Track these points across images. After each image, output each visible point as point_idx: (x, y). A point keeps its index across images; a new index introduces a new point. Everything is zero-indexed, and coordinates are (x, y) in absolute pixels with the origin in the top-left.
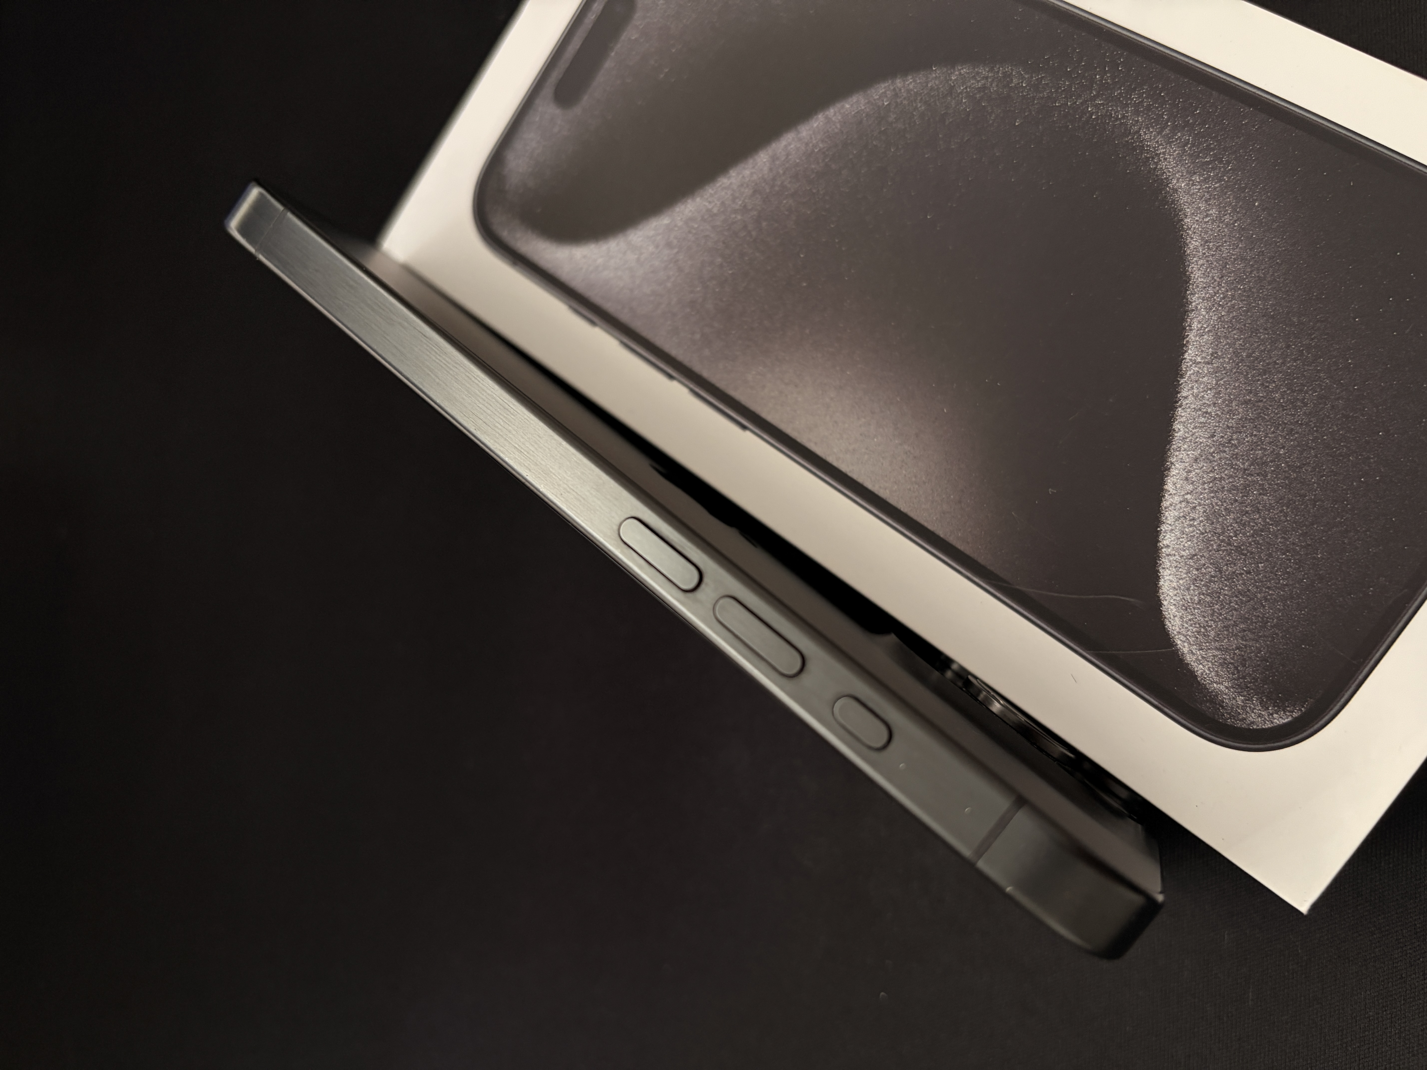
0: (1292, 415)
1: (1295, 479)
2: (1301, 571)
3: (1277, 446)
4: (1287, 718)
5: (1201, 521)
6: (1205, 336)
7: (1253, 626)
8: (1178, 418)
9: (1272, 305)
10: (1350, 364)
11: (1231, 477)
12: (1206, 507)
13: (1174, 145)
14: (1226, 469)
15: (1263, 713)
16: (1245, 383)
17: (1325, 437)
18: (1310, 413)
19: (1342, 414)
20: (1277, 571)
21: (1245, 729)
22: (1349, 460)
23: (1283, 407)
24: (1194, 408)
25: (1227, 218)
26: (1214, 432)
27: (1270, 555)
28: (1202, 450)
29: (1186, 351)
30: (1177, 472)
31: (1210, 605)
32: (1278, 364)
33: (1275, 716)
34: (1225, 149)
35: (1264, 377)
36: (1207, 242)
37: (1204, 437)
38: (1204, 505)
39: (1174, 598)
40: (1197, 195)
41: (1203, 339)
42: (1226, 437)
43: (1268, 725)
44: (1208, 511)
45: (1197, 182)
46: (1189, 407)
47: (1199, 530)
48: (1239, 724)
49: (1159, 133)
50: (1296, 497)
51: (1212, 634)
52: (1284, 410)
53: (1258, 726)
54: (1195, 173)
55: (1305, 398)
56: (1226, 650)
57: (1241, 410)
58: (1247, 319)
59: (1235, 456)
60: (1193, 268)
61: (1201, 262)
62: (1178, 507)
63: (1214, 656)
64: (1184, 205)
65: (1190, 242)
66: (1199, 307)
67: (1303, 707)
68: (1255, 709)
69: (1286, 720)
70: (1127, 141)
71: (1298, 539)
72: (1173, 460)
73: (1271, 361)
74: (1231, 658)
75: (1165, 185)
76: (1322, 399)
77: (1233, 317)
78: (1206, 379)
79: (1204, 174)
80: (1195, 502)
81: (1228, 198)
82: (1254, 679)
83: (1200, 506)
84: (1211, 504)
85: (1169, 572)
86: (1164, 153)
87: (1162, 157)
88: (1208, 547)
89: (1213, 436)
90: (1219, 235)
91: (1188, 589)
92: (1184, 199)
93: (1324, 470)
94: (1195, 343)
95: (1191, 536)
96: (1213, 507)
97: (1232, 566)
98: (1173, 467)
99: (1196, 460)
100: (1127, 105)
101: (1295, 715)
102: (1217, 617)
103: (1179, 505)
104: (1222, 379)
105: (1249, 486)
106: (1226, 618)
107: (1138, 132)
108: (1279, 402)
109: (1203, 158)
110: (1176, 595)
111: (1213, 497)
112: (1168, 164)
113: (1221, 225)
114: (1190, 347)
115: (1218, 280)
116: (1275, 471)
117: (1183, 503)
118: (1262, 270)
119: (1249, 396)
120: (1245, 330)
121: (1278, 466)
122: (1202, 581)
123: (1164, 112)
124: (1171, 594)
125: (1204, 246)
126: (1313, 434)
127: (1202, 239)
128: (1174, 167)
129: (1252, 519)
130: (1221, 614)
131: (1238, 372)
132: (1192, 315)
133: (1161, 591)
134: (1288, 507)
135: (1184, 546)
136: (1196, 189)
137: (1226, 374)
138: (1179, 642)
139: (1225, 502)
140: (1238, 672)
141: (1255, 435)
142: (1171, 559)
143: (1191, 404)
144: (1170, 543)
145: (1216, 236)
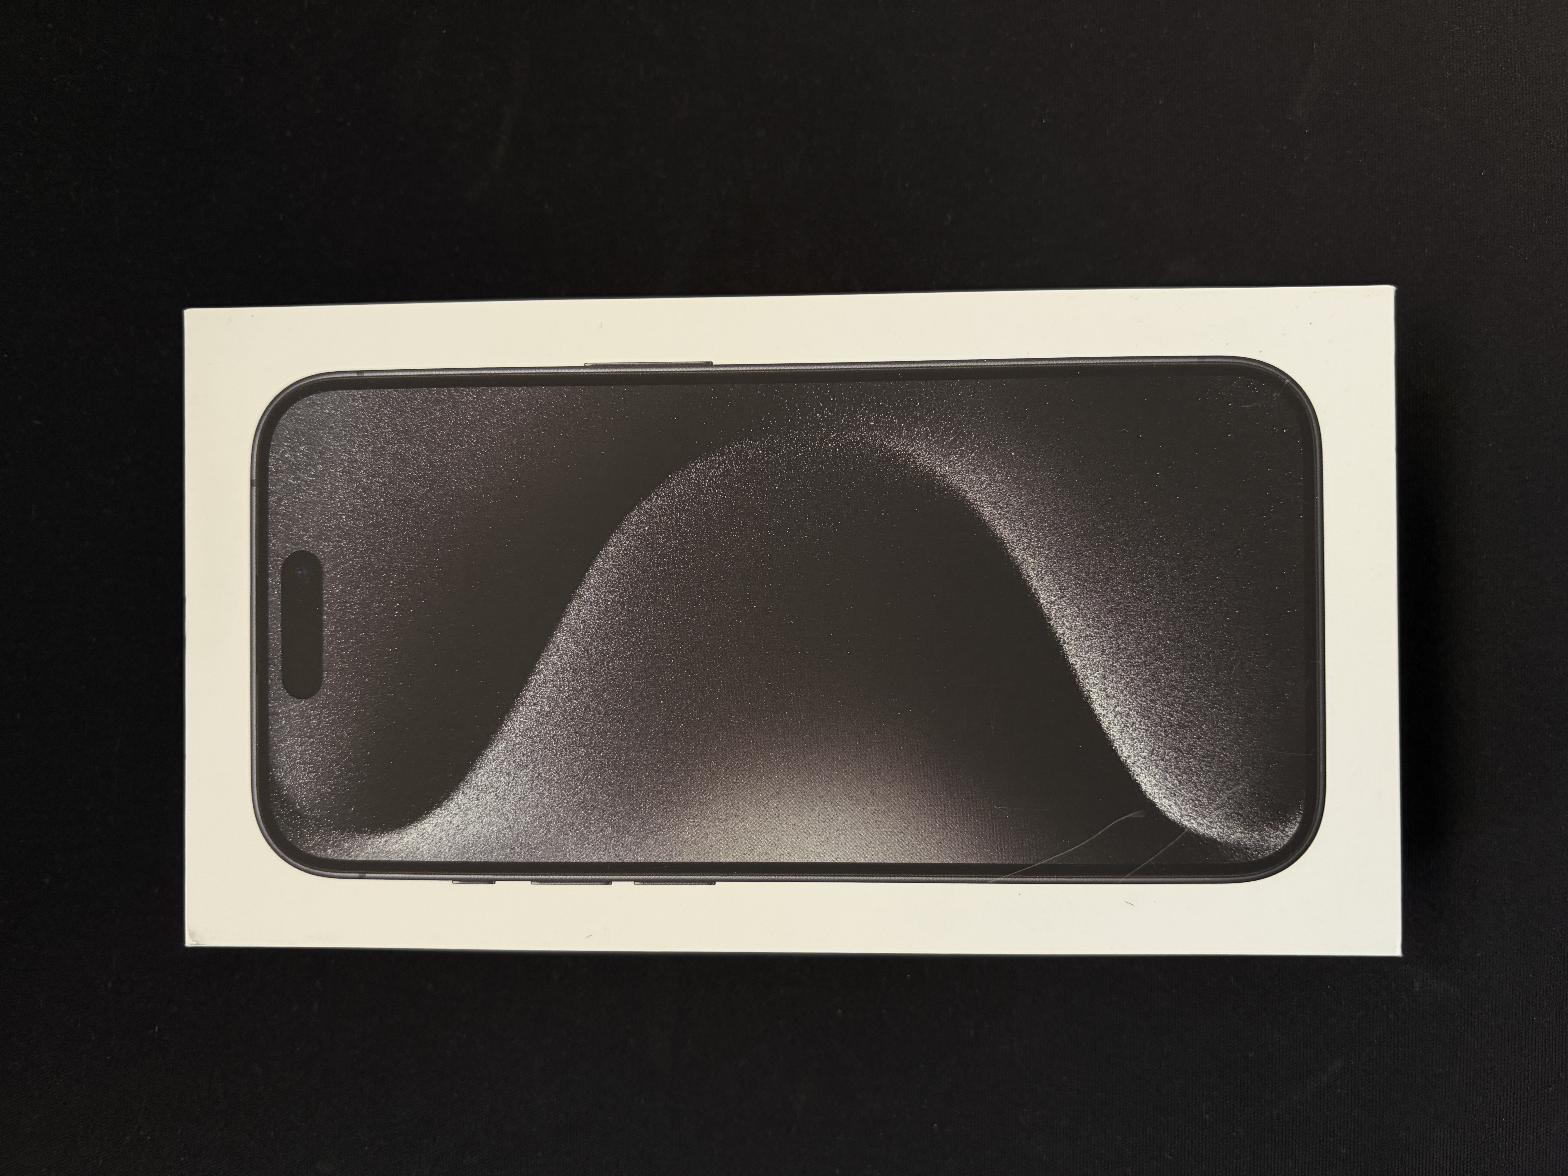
0: (1148, 601)
1: (1184, 647)
2: (1233, 713)
3: (1154, 631)
4: (1295, 825)
5: (1140, 722)
6: (1046, 578)
7: (1228, 775)
8: (1068, 653)
9: (1078, 526)
10: (1163, 538)
11: (1138, 674)
12: (1136, 708)
13: (918, 440)
14: (1131, 670)
15: (1278, 833)
16: (1099, 596)
17: (1183, 603)
18: (1160, 591)
19: (1183, 578)
20: (1217, 723)
21: (1273, 854)
22: (1210, 610)
23: (1138, 598)
24: (1076, 638)
25: (998, 477)
26: (1103, 648)
27: (1205, 714)
28: (1103, 667)
29: (1039, 598)
30: (1097, 695)
31: (1189, 780)
32: (1113, 568)
33: (1287, 829)
34: (960, 423)
35: (1110, 584)
36: (996, 503)
37: (1099, 656)
38: (1134, 707)
39: (1161, 792)
40: (963, 471)
41: (1045, 580)
42: (1114, 646)
43: (1287, 840)
44: (1140, 711)
45: (956, 460)
46: (1071, 639)
47: (1144, 729)
48: (1267, 853)
49: (900, 436)
50: (1193, 660)
51: (1205, 800)
52: (1140, 601)
53: (1281, 845)
54: (950, 454)
55: (1149, 583)
56: (1223, 805)
57: (1110, 619)
58: (1067, 546)
59: (1132, 656)
60: (999, 529)
61: (1002, 522)
62: (1116, 721)
63: (1217, 816)
64: (959, 483)
65: (983, 511)
66: (1025, 557)
67: (1300, 810)
68: (1270, 834)
69: (1296, 827)
70: (878, 456)
71: (1216, 690)
72: (1088, 688)
73: (1106, 569)
74: (1230, 809)
75: (933, 476)
76: (1161, 576)
77: (1056, 551)
78: (1068, 611)
79: (957, 452)
80: (1126, 709)
81: (989, 460)
82: (1255, 813)
83: (1131, 710)
84: (1138, 703)
85: (1144, 775)
86: (915, 451)
87: (915, 454)
88: (1159, 738)
89: (1104, 651)
90: (1001, 493)
91: (1166, 779)
92: (955, 480)
93: (1198, 628)
94: (1042, 587)
95: (1141, 737)
96: (1141, 705)
97: (1185, 740)
98: (1091, 693)
99: (1104, 677)
100: (858, 427)
101: (1299, 819)
102: (1201, 786)
103: (1116, 719)
104: (1080, 603)
105: (1155, 673)
106: (1206, 782)
107: (882, 445)
108: (1134, 596)
109: (947, 439)
110: (1160, 789)
111: (1136, 698)
112: (924, 457)
113: (997, 484)
114: (1040, 592)
115: (1025, 528)
116: (1165, 650)
117: (1118, 716)
118: (1052, 503)
119: (1109, 604)
120: (1071, 556)
121: (1165, 646)
122: (1171, 766)
123: (892, 417)
124: (1156, 791)
125: (996, 508)
126: (1173, 606)
127: (991, 503)
128: (930, 457)
129: (1175, 696)
130: (1201, 782)
131: (1089, 591)
132: (1024, 566)
133: (1147, 794)
134: (1193, 671)
135: (1141, 748)
136: (959, 466)
137: (1080, 597)
138: (1186, 823)
139: (1147, 695)
140: (1241, 816)
141: (1134, 632)
142: (1138, 764)
143: (1071, 636)
144: (1129, 753)
145: (999, 495)
